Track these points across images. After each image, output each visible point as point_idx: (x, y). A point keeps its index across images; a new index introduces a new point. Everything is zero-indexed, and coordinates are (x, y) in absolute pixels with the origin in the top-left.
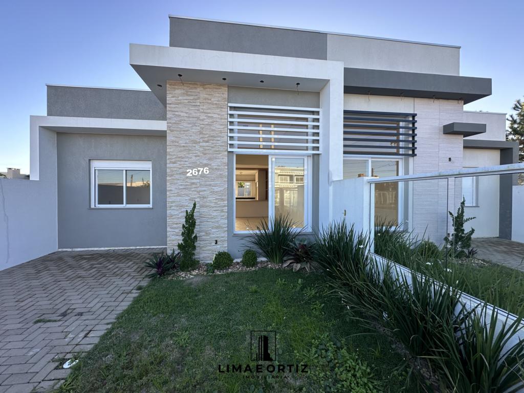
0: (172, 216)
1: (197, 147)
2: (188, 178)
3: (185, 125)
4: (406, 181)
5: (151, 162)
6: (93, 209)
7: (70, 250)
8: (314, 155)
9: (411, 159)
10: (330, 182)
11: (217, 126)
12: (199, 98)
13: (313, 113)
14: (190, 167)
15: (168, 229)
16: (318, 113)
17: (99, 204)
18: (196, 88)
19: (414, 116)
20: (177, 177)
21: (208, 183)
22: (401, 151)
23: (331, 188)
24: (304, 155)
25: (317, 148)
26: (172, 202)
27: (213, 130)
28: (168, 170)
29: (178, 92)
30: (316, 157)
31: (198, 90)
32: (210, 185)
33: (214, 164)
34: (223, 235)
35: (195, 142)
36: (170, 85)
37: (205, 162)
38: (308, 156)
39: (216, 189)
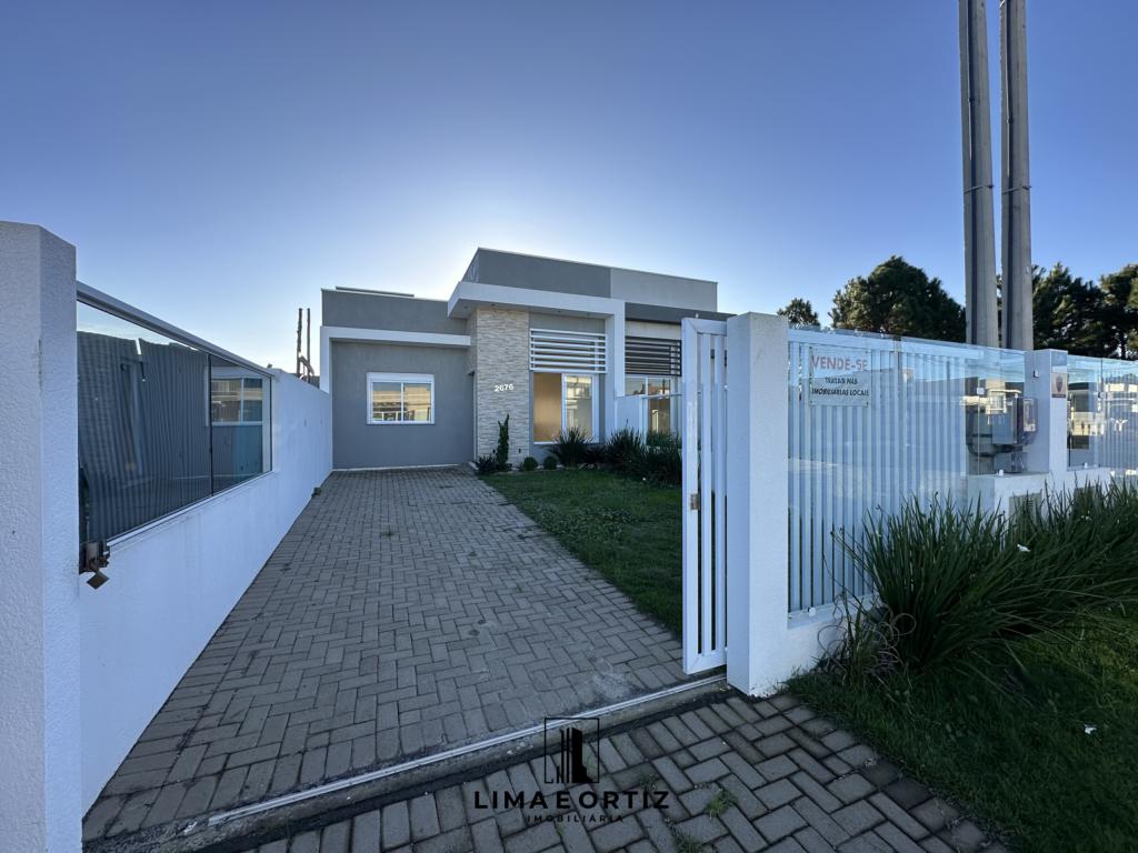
1: (503, 366)
2: (495, 393)
4: (676, 397)
5: (432, 376)
6: (370, 425)
8: (600, 374)
10: (615, 398)
11: (519, 347)
12: (503, 323)
13: (600, 338)
14: (497, 384)
15: (476, 439)
17: (373, 419)
18: (501, 313)
19: (681, 342)
20: (486, 392)
21: (512, 398)
22: (673, 372)
23: (616, 403)
24: (591, 374)
25: (604, 369)
26: (481, 415)
27: (516, 351)
28: (478, 386)
29: (487, 316)
30: (602, 377)
31: (503, 315)
32: (514, 400)
33: (518, 381)
34: (525, 444)
35: (501, 361)
36: (480, 311)
37: (511, 379)
38: (595, 374)
39: (519, 403)
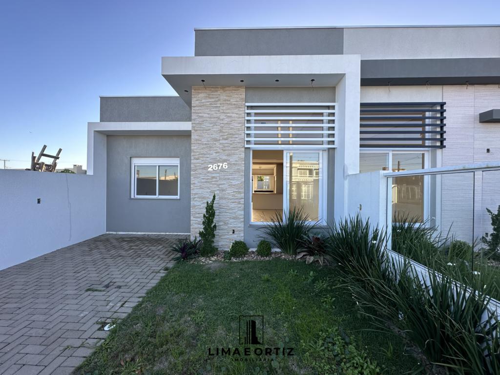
0: (195, 206)
1: (218, 144)
2: (209, 172)
3: (206, 125)
4: (433, 175)
5: (179, 159)
6: (133, 199)
7: (115, 233)
8: (329, 149)
9: (439, 152)
10: (345, 176)
11: (236, 125)
12: (219, 100)
13: (328, 107)
14: (211, 163)
15: (192, 218)
16: (333, 107)
17: (137, 194)
18: (217, 91)
19: (442, 105)
20: (200, 171)
21: (226, 177)
22: (427, 143)
23: (346, 182)
24: (319, 150)
25: (333, 142)
26: (196, 194)
27: (232, 129)
28: (192, 166)
29: (202, 95)
30: (331, 152)
31: (219, 93)
32: (229, 179)
33: (233, 159)
34: (239, 225)
35: (216, 140)
36: (195, 90)
37: (224, 158)
38: (324, 150)
39: (234, 182)
